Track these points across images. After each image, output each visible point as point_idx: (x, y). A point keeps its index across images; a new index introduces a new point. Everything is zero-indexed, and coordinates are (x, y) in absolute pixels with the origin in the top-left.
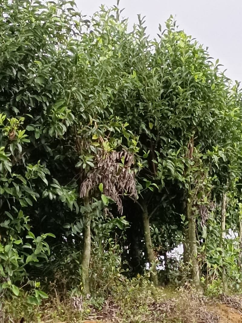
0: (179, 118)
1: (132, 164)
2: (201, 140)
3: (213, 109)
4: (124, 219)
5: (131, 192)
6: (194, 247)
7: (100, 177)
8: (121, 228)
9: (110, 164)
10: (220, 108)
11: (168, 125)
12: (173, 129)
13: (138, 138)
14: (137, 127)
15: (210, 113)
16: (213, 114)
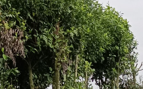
0: (50, 10)
1: (22, 37)
2: (63, 24)
3: (71, 5)
4: (17, 69)
5: (21, 53)
6: (58, 87)
7: (3, 44)
8: (15, 75)
9: (9, 36)
10: (75, 5)
11: (44, 14)
12: (47, 16)
13: (26, 21)
14: (25, 15)
15: (69, 7)
16: (71, 8)
